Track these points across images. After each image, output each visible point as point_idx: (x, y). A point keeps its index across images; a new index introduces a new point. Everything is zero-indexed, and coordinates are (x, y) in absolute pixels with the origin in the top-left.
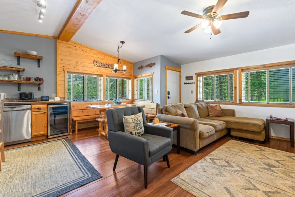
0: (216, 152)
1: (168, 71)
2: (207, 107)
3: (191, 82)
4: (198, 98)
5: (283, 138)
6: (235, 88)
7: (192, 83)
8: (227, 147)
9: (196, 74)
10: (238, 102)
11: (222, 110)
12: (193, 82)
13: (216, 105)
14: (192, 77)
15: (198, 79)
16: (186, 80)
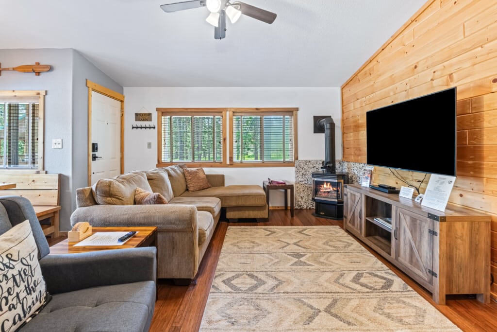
0: (223, 260)
1: (93, 94)
2: (184, 174)
3: (148, 126)
4: (163, 157)
5: (278, 207)
6: (225, 140)
7: (150, 128)
8: (232, 242)
9: (158, 110)
10: (228, 162)
11: (207, 176)
12: (152, 126)
13: (198, 170)
14: (150, 115)
15: (163, 120)
16: (136, 120)
